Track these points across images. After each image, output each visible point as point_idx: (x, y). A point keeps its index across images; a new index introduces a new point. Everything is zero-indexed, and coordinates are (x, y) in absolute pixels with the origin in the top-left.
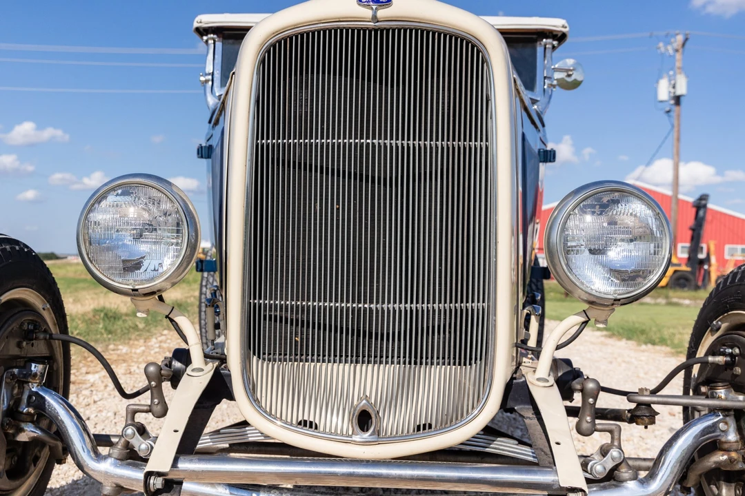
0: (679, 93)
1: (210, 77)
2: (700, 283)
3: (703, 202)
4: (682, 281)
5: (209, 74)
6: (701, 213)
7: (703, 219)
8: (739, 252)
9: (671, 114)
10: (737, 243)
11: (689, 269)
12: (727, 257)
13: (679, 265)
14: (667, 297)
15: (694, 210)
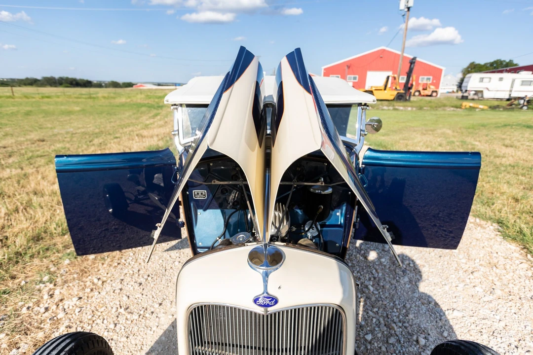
0: (409, 6)
1: (177, 132)
2: (408, 98)
3: (414, 61)
4: (400, 97)
5: (176, 131)
6: (412, 66)
7: (413, 69)
8: (425, 79)
9: (405, 16)
10: (425, 75)
11: (403, 92)
12: (420, 82)
13: (400, 90)
14: (394, 106)
15: (409, 64)
